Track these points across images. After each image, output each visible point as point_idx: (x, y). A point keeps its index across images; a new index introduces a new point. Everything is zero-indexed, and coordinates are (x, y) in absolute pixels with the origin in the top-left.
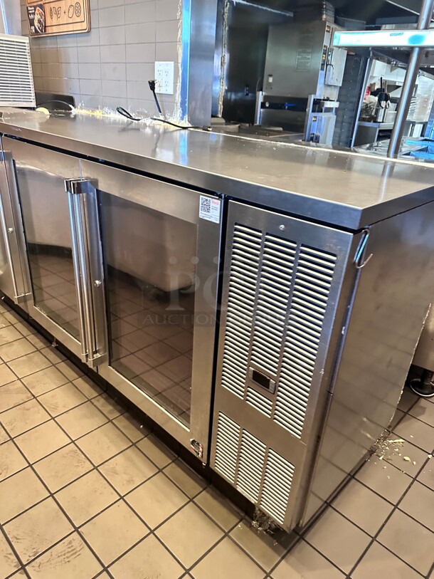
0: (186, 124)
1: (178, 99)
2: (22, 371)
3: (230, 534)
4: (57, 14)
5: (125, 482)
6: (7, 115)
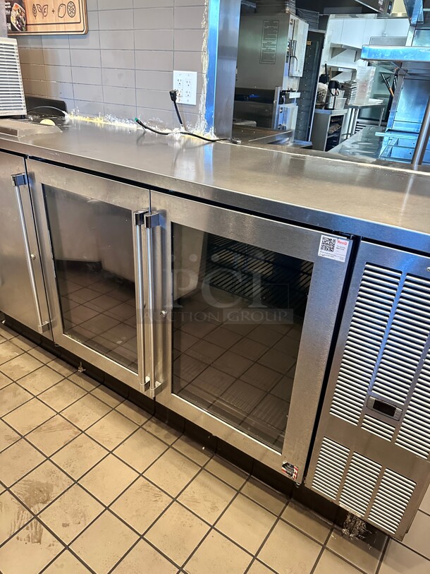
0: (213, 137)
2: (59, 403)
3: (327, 546)
4: (43, 12)
5: (209, 510)
6: (22, 132)
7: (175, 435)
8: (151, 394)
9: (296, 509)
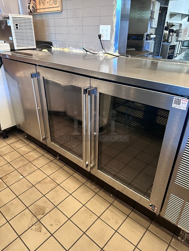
0: (117, 54)
1: (113, 42)
2: (49, 172)
3: (171, 244)
4: (43, 3)
5: (115, 223)
6: (35, 55)
7: (99, 188)
8: (88, 169)
9: (155, 226)
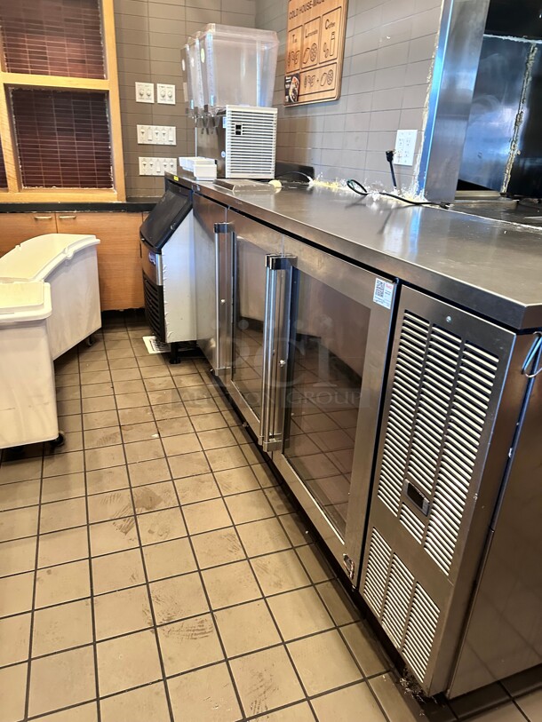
0: (421, 199)
1: (417, 171)
2: (209, 443)
3: (369, 681)
4: (311, 82)
6: (238, 188)
8: (264, 447)
9: (362, 631)
